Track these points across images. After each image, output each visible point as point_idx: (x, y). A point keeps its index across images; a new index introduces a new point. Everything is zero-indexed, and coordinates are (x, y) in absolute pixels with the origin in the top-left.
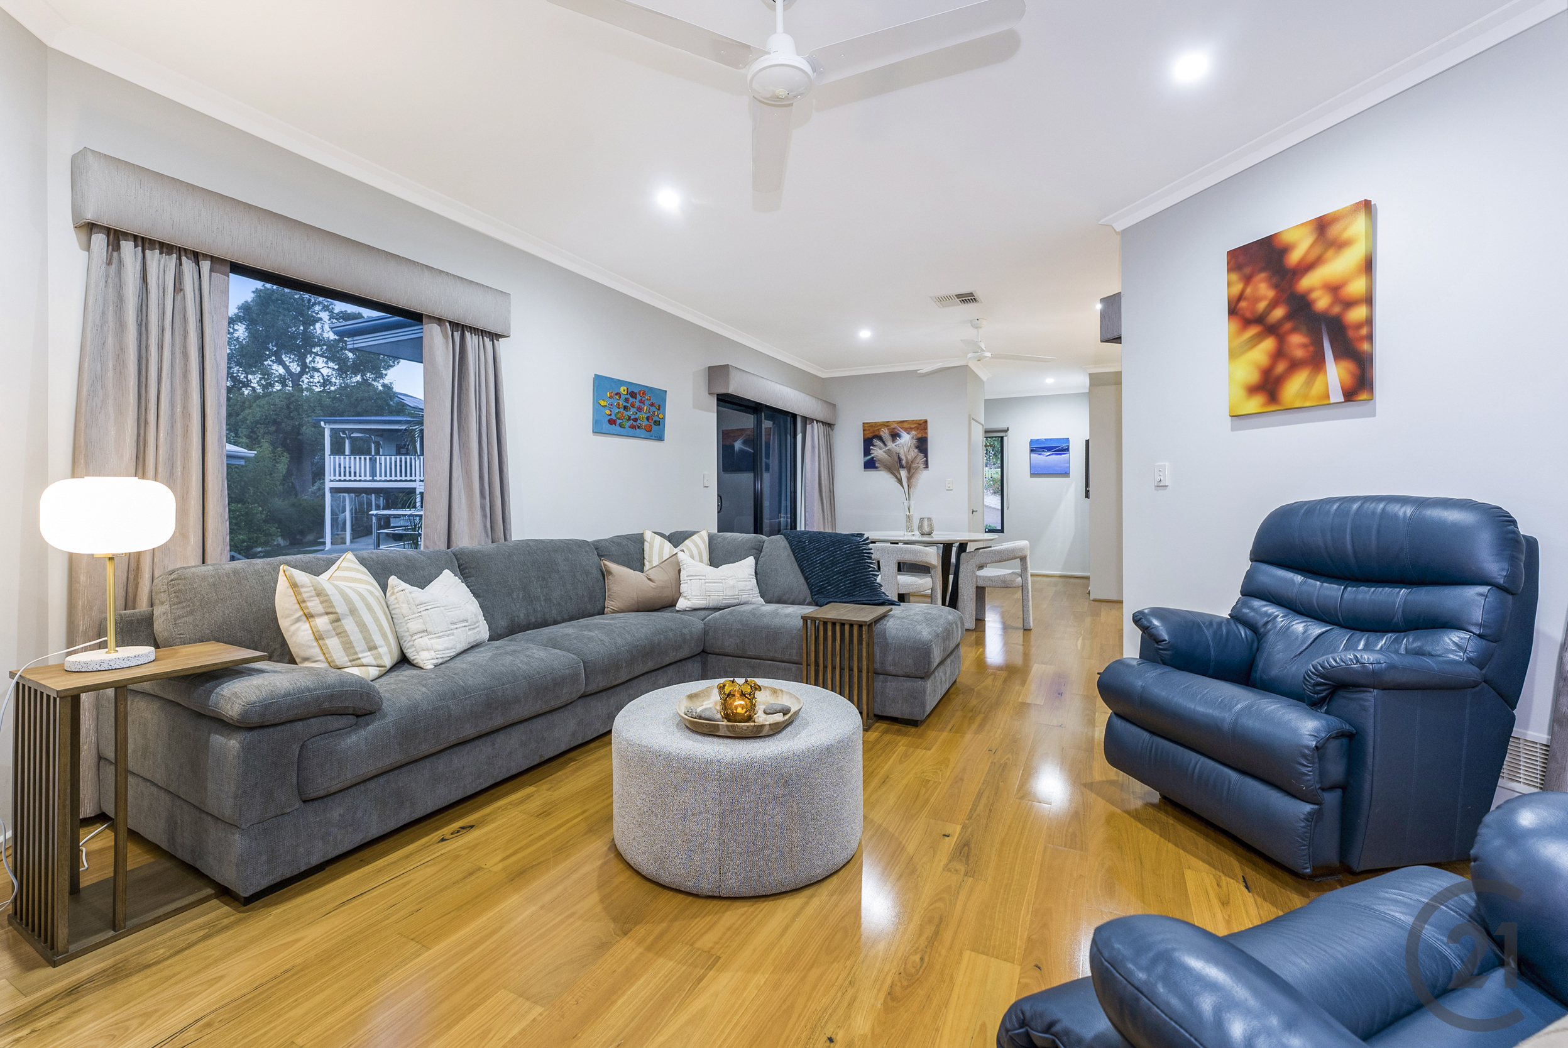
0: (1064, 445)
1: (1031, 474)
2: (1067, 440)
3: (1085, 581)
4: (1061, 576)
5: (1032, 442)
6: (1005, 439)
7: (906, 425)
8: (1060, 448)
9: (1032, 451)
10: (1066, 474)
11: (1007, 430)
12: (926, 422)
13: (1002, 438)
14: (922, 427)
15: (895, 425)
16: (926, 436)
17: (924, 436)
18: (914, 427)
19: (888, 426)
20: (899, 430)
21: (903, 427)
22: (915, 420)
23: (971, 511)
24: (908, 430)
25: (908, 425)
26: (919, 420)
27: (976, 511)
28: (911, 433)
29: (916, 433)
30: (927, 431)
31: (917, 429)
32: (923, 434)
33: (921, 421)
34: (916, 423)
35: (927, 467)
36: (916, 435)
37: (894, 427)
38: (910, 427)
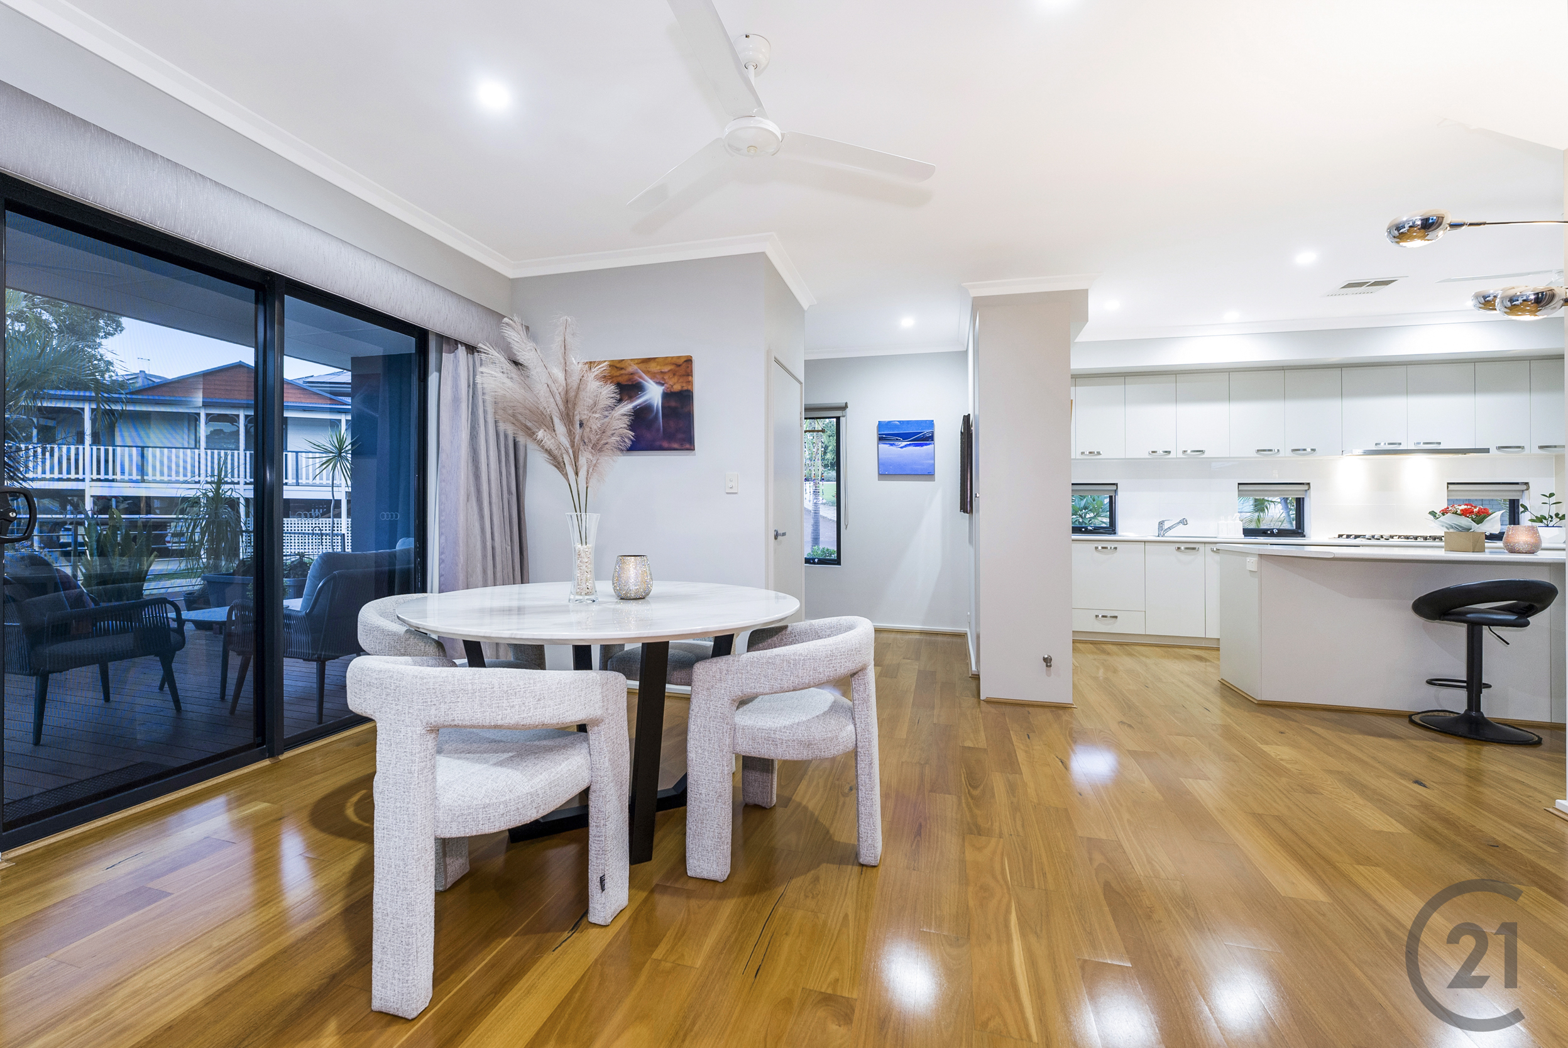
0: (927, 431)
1: (879, 474)
2: (931, 424)
3: (959, 640)
4: (922, 633)
5: (880, 425)
6: (842, 420)
7: (654, 367)
8: (921, 435)
9: (882, 439)
10: (927, 474)
11: (844, 408)
12: (689, 361)
13: (838, 419)
14: (682, 371)
15: (634, 368)
16: (689, 388)
17: (685, 388)
18: (669, 371)
19: (622, 369)
20: (641, 377)
21: (649, 372)
22: (672, 357)
23: (773, 534)
24: (658, 376)
25: (658, 368)
26: (679, 357)
27: (784, 534)
28: (663, 382)
29: (671, 383)
30: (690, 377)
31: (674, 375)
32: (684, 385)
33: (683, 360)
34: (673, 364)
35: (692, 448)
36: (672, 386)
37: (632, 370)
38: (663, 371)
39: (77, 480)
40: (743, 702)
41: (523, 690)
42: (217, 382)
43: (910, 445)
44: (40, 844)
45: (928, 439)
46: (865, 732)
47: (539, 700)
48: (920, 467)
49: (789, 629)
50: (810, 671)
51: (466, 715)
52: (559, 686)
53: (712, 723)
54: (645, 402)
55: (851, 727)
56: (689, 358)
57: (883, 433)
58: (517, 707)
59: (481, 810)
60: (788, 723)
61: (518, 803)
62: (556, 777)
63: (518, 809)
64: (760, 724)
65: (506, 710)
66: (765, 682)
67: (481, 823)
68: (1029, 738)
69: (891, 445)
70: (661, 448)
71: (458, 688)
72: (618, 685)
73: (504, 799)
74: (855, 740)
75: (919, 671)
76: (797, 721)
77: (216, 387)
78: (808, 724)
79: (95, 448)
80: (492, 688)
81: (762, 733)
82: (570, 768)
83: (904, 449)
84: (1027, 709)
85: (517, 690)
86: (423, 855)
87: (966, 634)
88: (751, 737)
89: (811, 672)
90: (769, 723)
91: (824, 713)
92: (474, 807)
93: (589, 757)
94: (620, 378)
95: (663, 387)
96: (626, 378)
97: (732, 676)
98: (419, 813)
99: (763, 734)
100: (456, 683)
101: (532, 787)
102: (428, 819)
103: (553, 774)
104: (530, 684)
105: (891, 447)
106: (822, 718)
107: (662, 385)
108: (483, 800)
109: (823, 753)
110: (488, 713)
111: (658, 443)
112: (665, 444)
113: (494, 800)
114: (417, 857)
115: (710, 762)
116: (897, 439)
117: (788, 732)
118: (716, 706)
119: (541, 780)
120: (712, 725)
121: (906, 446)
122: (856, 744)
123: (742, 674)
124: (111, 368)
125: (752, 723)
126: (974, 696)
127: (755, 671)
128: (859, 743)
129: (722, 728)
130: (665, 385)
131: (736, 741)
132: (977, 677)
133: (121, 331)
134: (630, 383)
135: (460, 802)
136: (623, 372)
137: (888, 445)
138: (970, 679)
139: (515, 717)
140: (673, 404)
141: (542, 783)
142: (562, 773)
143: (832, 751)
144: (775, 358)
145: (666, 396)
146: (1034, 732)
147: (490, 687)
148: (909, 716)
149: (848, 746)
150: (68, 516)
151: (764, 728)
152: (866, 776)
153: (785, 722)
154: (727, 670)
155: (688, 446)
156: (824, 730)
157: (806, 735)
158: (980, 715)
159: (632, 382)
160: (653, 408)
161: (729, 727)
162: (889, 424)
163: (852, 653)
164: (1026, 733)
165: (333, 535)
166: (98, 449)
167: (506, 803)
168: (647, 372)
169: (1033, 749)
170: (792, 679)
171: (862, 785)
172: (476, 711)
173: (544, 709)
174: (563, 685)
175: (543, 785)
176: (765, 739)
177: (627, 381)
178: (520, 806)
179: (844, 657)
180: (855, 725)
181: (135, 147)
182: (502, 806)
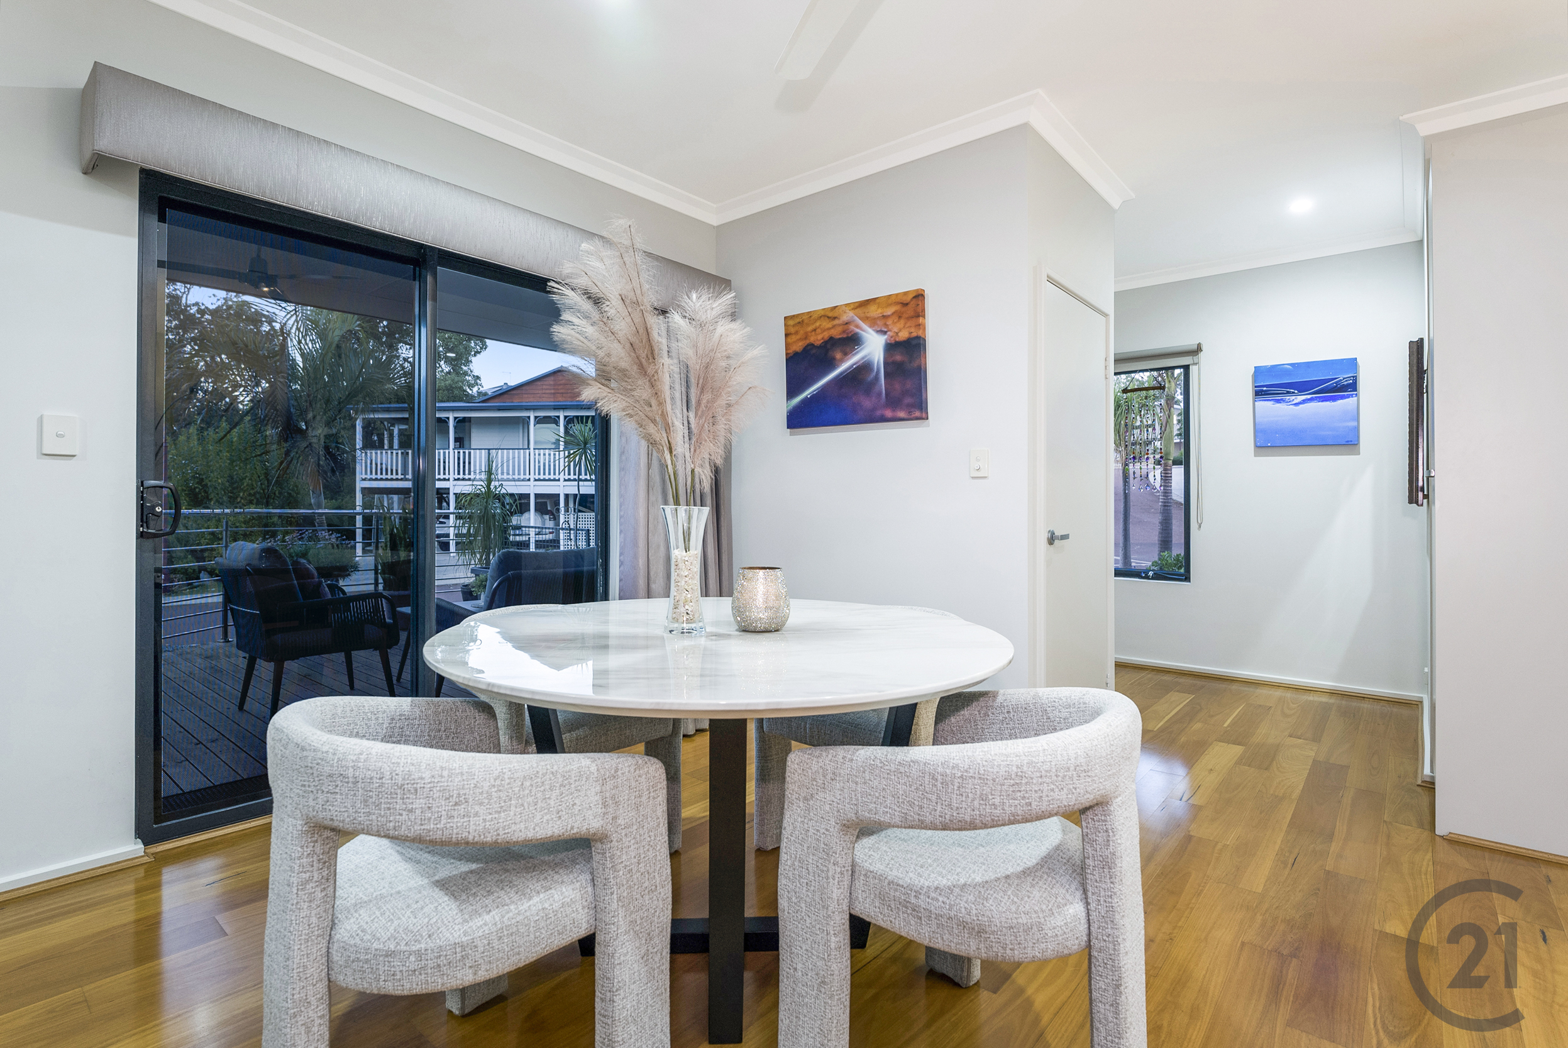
0: (1343, 377)
1: (1258, 446)
2: (1353, 363)
3: (1405, 712)
4: (1333, 693)
5: (1258, 372)
6: (1193, 370)
7: (874, 311)
8: (1332, 383)
9: (1260, 393)
10: (1348, 442)
11: (1197, 351)
12: (919, 296)
13: (1186, 368)
14: (910, 311)
15: (849, 315)
16: (920, 333)
17: (914, 334)
18: (893, 314)
19: (835, 318)
20: (858, 326)
21: (867, 318)
22: (897, 295)
23: (1044, 537)
24: (878, 322)
25: (880, 311)
26: (906, 293)
27: (1065, 537)
28: (886, 330)
29: (896, 330)
30: (921, 319)
31: (900, 317)
32: (913, 330)
33: (911, 296)
34: (897, 303)
35: (924, 415)
36: (897, 333)
37: (848, 318)
38: (885, 314)
39: (444, 479)
40: (865, 829)
41: (429, 786)
42: (544, 387)
43: (1311, 400)
44: (185, 841)
45: (1350, 387)
46: (1106, 923)
47: (456, 804)
48: (1330, 433)
49: (1000, 699)
50: (973, 800)
51: (346, 814)
52: (498, 782)
53: (811, 857)
54: (863, 358)
55: (1076, 909)
56: (920, 292)
57: (1262, 384)
58: (418, 812)
59: (381, 959)
60: (945, 881)
61: (440, 956)
62: (514, 921)
63: (439, 966)
64: (895, 873)
65: (401, 815)
66: (892, 806)
67: (383, 978)
68: (1545, 939)
69: (1278, 401)
70: (883, 419)
71: (337, 772)
72: (643, 779)
73: (418, 946)
74: (1086, 931)
75: (1315, 763)
76: (962, 881)
77: (544, 391)
78: (982, 890)
79: (456, 451)
80: (380, 779)
81: (896, 890)
82: (546, 905)
83: (1301, 406)
84: (1545, 870)
85: (419, 786)
86: (303, 1009)
87: (1421, 702)
88: (878, 893)
89: (976, 803)
90: (911, 875)
91: (1024, 872)
92: (373, 952)
93: (590, 889)
94: (832, 331)
95: (886, 337)
96: (840, 329)
97: (842, 784)
98: (296, 948)
99: (897, 894)
100: (335, 765)
101: (465, 933)
102: (312, 958)
103: (511, 914)
104: (442, 776)
105: (1278, 405)
106: (1016, 882)
107: (885, 333)
108: (386, 944)
109: (1008, 951)
110: (374, 817)
111: (879, 413)
112: (889, 413)
113: (403, 948)
114: (292, 1011)
115: (808, 921)
116: (1288, 392)
117: (941, 899)
118: (818, 831)
119: (485, 924)
120: (811, 861)
121: (1304, 402)
122: (1089, 941)
123: (856, 783)
124: (479, 381)
125: (882, 867)
126: (1421, 825)
127: (876, 783)
128: (1093, 941)
129: (825, 869)
130: (888, 333)
131: (854, 895)
132: (1430, 786)
133: (485, 348)
134: (845, 336)
135: (358, 941)
136: (836, 322)
137: (1272, 402)
138: (1419, 790)
139: (416, 827)
140: (898, 358)
141: (486, 928)
142: (528, 914)
143: (1029, 950)
144: (1048, 277)
145: (890, 348)
146: (1561, 928)
147: (378, 776)
148: (1277, 847)
149: (1069, 944)
150: (374, 511)
151: (901, 882)
152: (1107, 1007)
153: (940, 878)
154: (834, 773)
155: (917, 414)
156: (1014, 908)
157: (974, 912)
158: (1431, 868)
159: (848, 333)
160: (874, 364)
161: (839, 870)
162: (1273, 370)
163: (1070, 773)
164: (1538, 927)
165: (577, 530)
166: (459, 452)
167: (419, 954)
168: (865, 319)
169: (1554, 971)
170: (939, 809)
171: (1100, 1022)
172: (359, 810)
173: (466, 819)
174: (507, 781)
175: (487, 932)
176: (900, 903)
177: (840, 334)
178: (443, 961)
179: (1048, 780)
180: (1087, 904)
181: (256, 120)
182: (412, 958)
